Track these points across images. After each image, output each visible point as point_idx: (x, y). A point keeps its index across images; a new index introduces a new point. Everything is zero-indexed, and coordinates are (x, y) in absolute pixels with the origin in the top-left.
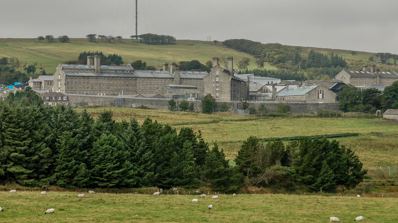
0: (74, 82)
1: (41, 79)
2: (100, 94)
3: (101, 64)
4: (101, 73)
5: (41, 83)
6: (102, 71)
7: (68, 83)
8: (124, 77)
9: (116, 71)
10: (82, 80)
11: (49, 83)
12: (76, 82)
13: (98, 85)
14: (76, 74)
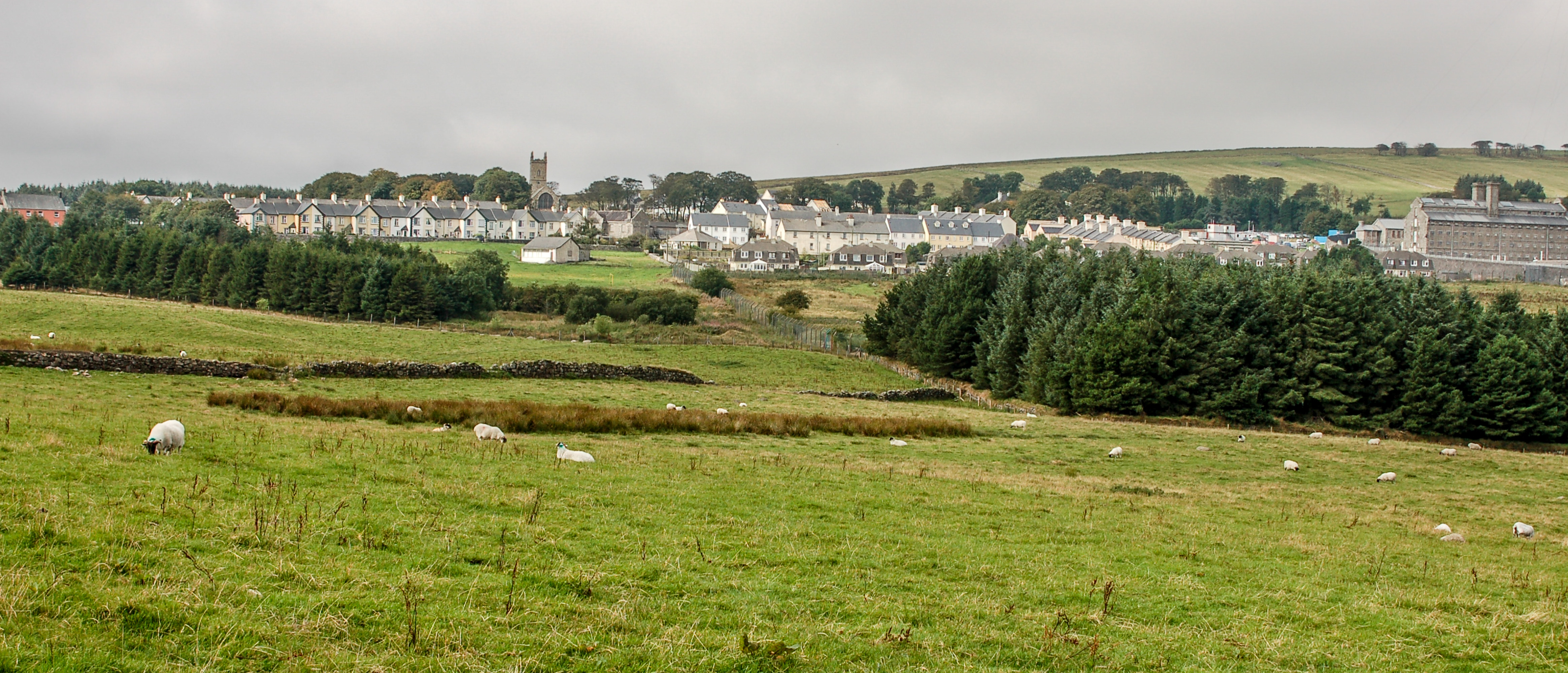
0: (1444, 233)
1: (1379, 225)
2: (1495, 258)
3: (1500, 200)
4: (1499, 216)
5: (1379, 232)
6: (1501, 213)
7: (1432, 234)
8: (1547, 226)
9: (1529, 212)
10: (1460, 230)
11: (1396, 233)
12: (1448, 233)
13: (1493, 240)
14: (1449, 218)
